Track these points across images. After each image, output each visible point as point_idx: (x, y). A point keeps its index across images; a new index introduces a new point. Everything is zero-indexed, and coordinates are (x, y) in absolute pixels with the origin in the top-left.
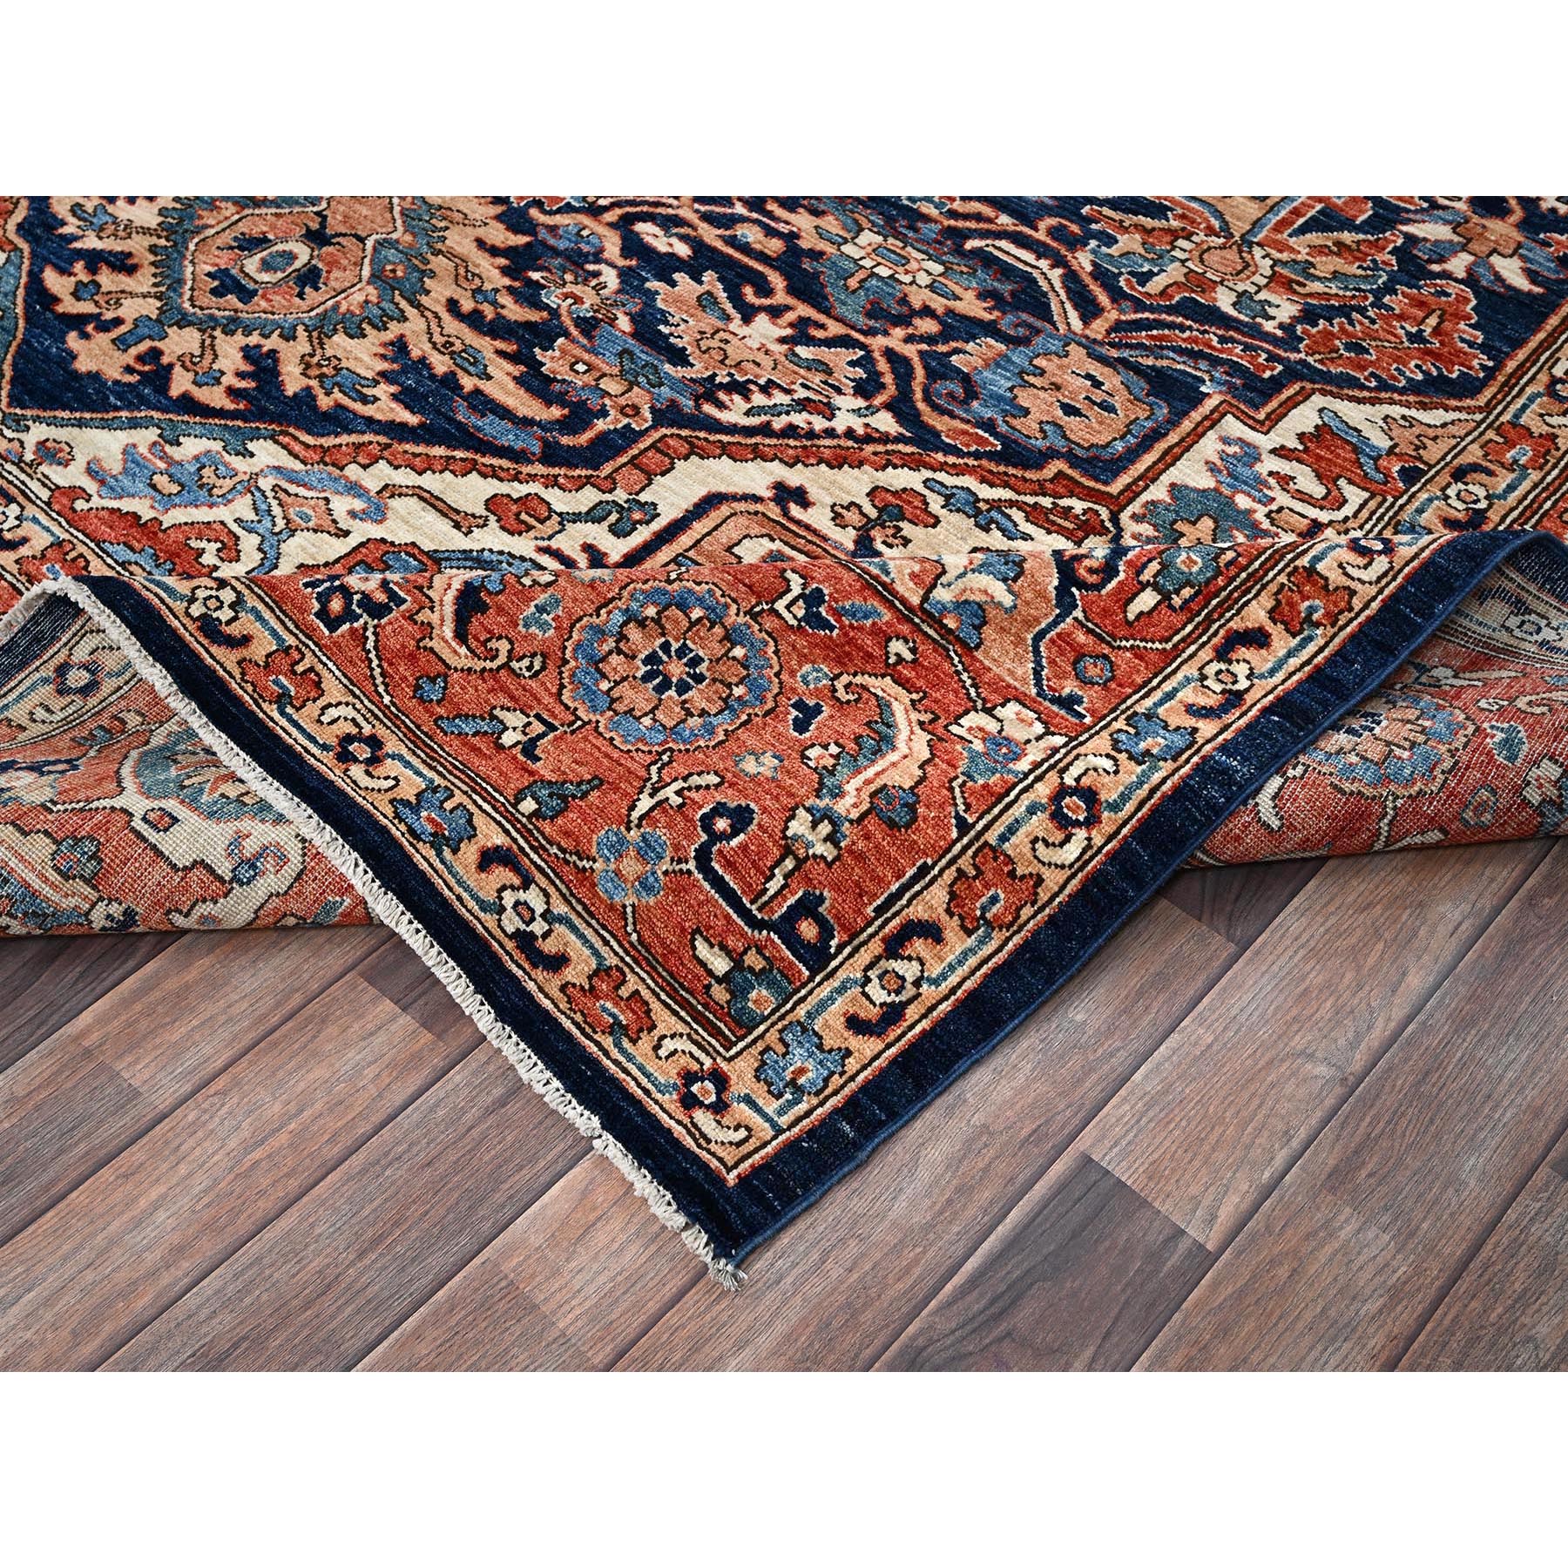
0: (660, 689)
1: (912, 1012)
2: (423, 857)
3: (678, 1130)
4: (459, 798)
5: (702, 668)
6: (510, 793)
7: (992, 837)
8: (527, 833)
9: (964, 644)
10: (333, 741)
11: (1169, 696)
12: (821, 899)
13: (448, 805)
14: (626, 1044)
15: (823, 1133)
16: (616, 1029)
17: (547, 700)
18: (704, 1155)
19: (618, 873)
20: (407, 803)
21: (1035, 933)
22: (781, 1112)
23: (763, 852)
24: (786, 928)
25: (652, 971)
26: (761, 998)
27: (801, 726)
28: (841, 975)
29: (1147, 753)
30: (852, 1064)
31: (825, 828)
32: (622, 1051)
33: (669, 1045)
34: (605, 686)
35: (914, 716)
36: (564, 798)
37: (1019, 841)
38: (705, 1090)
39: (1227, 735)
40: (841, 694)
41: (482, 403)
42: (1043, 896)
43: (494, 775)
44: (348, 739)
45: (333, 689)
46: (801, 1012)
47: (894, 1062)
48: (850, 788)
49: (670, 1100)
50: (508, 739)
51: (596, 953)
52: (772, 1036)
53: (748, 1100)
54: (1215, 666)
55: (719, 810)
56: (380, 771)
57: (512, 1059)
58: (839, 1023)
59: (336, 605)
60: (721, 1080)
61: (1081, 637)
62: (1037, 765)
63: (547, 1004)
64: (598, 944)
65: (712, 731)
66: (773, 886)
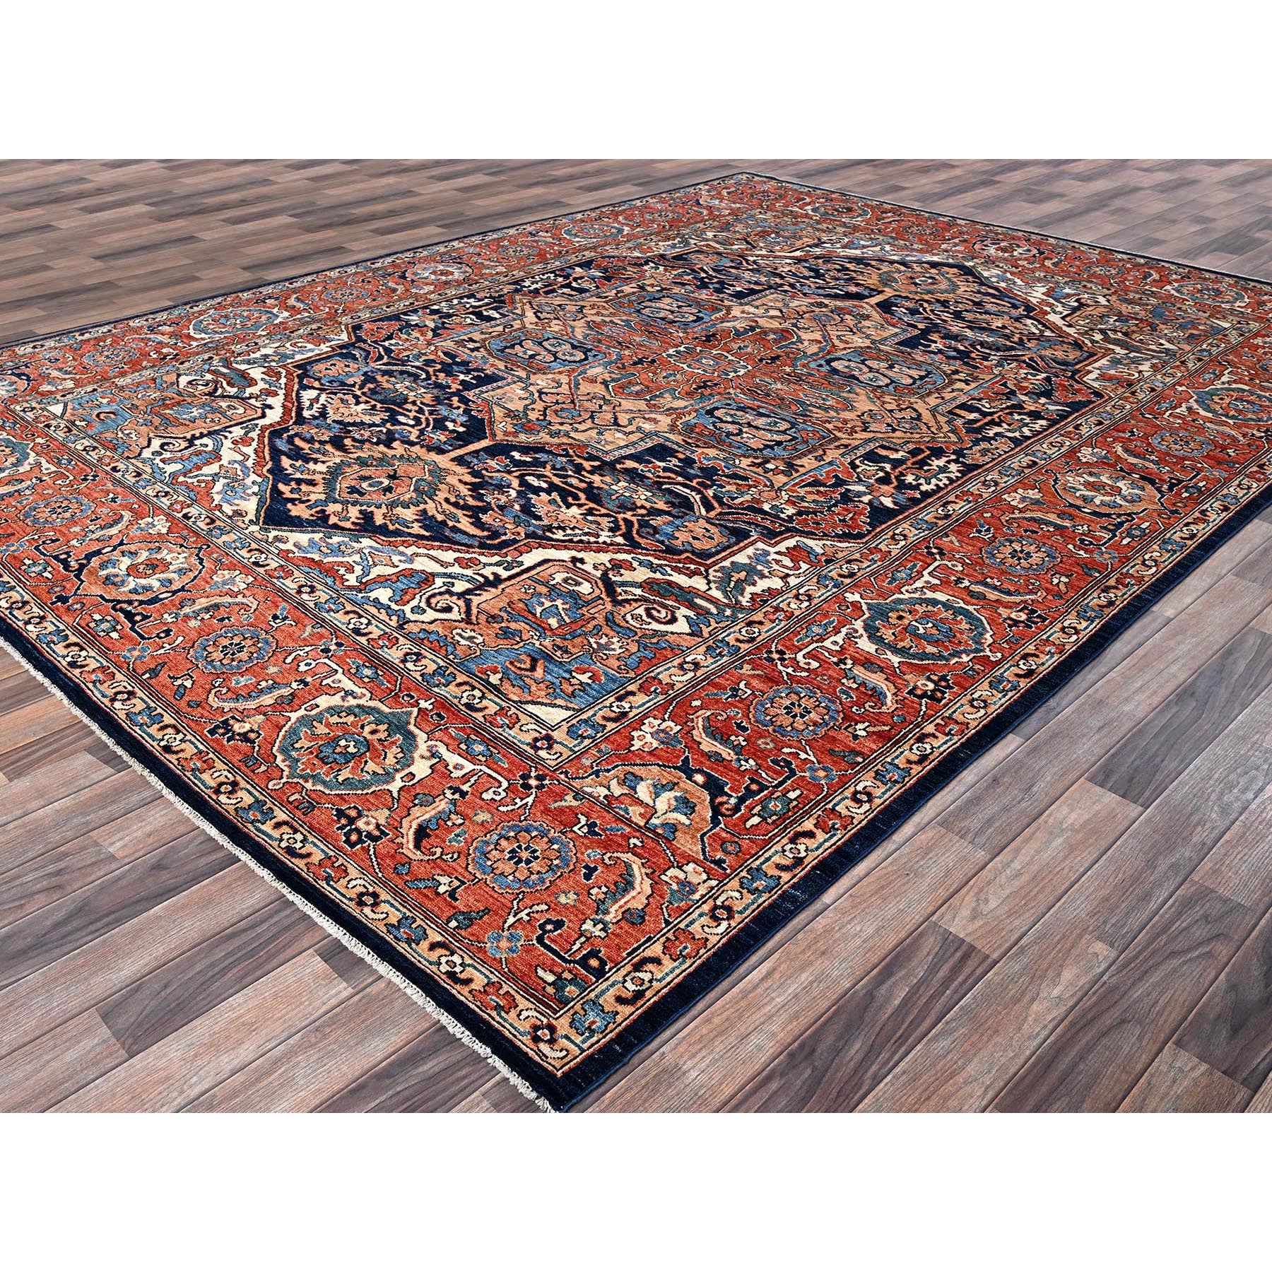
0: (517, 863)
1: (648, 994)
2: (402, 947)
3: (531, 1053)
4: (419, 922)
5: (538, 854)
6: (444, 919)
7: (682, 926)
8: (453, 936)
9: (666, 839)
10: (354, 896)
11: (768, 859)
12: (600, 951)
13: (414, 926)
14: (503, 1014)
15: (606, 1050)
16: (498, 1008)
17: (460, 870)
18: (545, 1064)
19: (498, 947)
20: (393, 926)
21: (708, 959)
22: (584, 1041)
23: (569, 936)
24: (583, 962)
25: (515, 982)
26: (571, 990)
27: (587, 877)
28: (612, 979)
29: (757, 889)
30: (619, 1018)
31: (601, 926)
32: (501, 1017)
33: (525, 1014)
34: (489, 863)
35: (643, 870)
36: (471, 920)
37: (694, 927)
38: (544, 1035)
39: (795, 880)
40: (607, 861)
41: (455, 530)
42: (709, 946)
43: (436, 909)
44: (362, 894)
45: (353, 872)
46: (592, 995)
47: (640, 1016)
48: (612, 910)
49: (525, 1039)
50: (442, 889)
51: (487, 977)
52: (578, 1007)
53: (567, 1037)
54: (790, 846)
55: (548, 921)
56: (379, 910)
57: (445, 1023)
58: (612, 1000)
59: (354, 837)
60: (552, 1029)
61: (724, 835)
62: (703, 896)
63: (462, 998)
64: (488, 973)
65: (543, 882)
66: (575, 948)
